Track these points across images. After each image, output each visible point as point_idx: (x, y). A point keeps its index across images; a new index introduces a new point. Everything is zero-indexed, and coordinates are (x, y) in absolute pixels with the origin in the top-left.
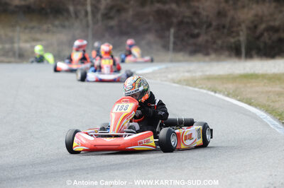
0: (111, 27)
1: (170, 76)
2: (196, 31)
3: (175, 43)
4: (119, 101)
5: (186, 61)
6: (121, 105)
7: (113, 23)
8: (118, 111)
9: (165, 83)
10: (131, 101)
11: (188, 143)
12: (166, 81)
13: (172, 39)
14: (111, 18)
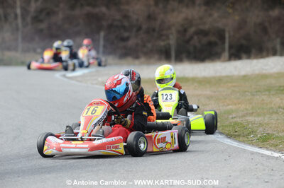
0: (41, 31)
1: (100, 79)
2: (126, 34)
3: (104, 46)
5: (116, 64)
7: (43, 26)
9: (97, 86)
12: (96, 84)
13: (102, 42)
14: (41, 21)
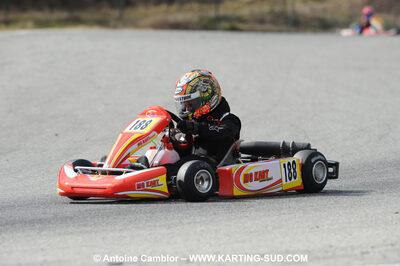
4: (144, 114)
6: (141, 120)
8: (133, 130)
10: (158, 114)
11: (255, 186)
